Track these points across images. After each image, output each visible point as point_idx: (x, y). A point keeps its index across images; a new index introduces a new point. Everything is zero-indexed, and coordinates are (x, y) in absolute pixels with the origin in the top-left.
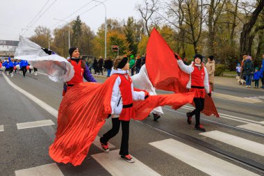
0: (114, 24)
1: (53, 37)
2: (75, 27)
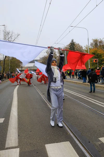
1: (58, 55)
2: (71, 48)
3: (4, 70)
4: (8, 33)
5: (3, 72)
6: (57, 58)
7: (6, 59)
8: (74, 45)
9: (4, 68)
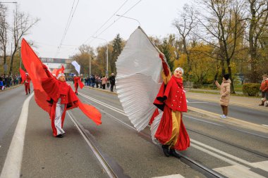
0: (156, 41)
1: (96, 54)
2: (115, 45)
3: (11, 70)
4: (22, 16)
5: (10, 73)
6: (95, 59)
7: (15, 54)
8: (120, 42)
9: (11, 68)
